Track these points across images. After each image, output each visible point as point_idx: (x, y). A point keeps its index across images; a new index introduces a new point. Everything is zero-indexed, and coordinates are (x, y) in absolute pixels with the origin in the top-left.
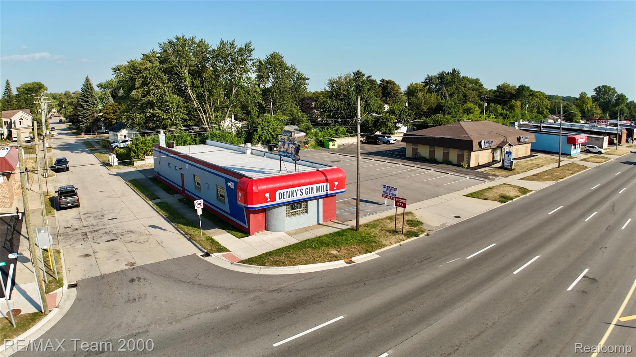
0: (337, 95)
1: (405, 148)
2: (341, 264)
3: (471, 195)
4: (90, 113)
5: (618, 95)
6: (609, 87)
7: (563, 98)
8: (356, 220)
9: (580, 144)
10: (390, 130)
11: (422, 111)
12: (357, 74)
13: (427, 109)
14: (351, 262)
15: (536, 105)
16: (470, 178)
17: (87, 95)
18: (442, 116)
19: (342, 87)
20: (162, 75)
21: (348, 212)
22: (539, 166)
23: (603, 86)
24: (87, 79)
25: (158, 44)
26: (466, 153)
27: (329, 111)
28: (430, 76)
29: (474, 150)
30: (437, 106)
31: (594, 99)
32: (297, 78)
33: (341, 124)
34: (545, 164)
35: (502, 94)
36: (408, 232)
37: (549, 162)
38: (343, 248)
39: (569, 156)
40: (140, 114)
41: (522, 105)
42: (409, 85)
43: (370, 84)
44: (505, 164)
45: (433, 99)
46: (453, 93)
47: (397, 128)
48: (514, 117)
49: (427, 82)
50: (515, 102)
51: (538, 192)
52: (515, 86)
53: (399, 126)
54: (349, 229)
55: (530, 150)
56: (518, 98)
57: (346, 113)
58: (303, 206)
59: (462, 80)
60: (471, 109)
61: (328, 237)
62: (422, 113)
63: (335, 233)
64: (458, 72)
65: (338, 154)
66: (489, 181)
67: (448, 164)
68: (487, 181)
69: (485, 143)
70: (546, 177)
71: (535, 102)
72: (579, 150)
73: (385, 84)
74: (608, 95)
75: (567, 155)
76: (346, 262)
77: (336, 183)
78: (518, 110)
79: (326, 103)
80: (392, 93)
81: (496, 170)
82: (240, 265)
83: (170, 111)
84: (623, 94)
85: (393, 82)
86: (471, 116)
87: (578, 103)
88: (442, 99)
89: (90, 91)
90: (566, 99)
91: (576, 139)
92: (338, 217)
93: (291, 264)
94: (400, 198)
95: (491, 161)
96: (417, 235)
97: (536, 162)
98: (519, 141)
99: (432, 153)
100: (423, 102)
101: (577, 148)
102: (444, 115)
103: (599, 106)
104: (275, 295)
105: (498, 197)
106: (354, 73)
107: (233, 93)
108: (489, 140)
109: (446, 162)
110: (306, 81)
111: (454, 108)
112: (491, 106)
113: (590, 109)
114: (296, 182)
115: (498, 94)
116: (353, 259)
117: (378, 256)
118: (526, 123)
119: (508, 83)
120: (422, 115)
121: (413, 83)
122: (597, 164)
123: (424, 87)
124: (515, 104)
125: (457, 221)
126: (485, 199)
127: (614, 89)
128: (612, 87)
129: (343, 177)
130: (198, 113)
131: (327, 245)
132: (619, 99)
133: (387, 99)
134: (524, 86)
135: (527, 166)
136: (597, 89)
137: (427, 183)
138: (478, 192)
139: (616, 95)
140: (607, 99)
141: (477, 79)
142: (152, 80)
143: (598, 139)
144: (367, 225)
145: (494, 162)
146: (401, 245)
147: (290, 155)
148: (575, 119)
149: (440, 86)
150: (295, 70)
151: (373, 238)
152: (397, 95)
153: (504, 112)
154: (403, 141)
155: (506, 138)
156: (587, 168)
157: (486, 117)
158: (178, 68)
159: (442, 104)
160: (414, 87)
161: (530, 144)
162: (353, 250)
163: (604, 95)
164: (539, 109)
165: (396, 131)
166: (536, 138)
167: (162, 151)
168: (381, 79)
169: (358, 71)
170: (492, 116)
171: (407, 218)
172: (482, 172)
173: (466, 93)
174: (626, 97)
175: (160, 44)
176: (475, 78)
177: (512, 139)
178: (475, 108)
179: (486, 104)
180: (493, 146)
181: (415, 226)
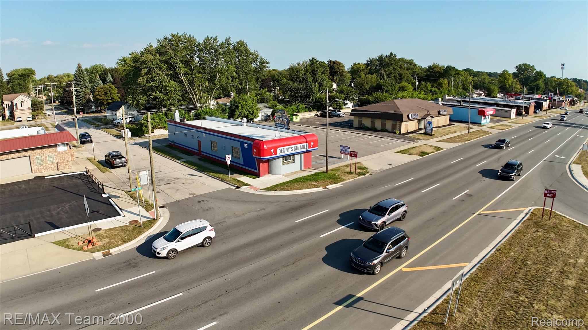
0: (297, 78)
1: (353, 120)
2: (321, 189)
3: (400, 152)
4: (83, 95)
5: (537, 72)
6: (529, 65)
7: (490, 74)
8: (326, 167)
9: (489, 115)
10: (340, 106)
11: (364, 90)
12: (312, 60)
13: (369, 88)
14: (326, 188)
15: (461, 83)
16: (400, 141)
17: (79, 80)
18: (381, 94)
19: (301, 71)
20: (162, 65)
21: (318, 163)
22: (453, 132)
23: (523, 64)
24: (79, 65)
25: (157, 40)
26: (398, 123)
27: (291, 91)
28: (371, 58)
29: (403, 121)
30: (377, 85)
31: (515, 75)
32: (260, 62)
33: (300, 101)
34: (458, 130)
35: (432, 73)
36: (358, 173)
37: (461, 129)
38: (320, 182)
39: (480, 125)
40: (144, 96)
41: (449, 82)
42: (353, 65)
43: (323, 69)
44: (427, 131)
45: (373, 79)
46: (391, 73)
47: (345, 104)
48: (441, 93)
49: (368, 64)
50: (443, 80)
51: (448, 150)
52: (444, 66)
53: (347, 102)
54: (321, 172)
55: (449, 120)
56: (446, 76)
57: (305, 93)
58: (291, 159)
59: (398, 62)
60: (405, 87)
61: (310, 177)
62: (365, 91)
63: (313, 174)
64: (395, 55)
65: (302, 125)
66: (414, 143)
67: (385, 132)
68: (412, 143)
69: (412, 115)
70: (457, 140)
71: (461, 80)
72: (489, 120)
73: (332, 64)
74: (527, 72)
75: (479, 124)
76: (323, 188)
77: (312, 143)
78: (445, 87)
79: (288, 85)
80: (338, 72)
81: (420, 135)
82: (262, 191)
83: (169, 94)
84: (541, 71)
85: (338, 62)
86: (405, 93)
87: (500, 79)
88: (381, 79)
89: (82, 76)
90: (493, 75)
91: (485, 111)
92: (313, 166)
93: (291, 190)
94: (353, 152)
95: (417, 129)
96: (364, 174)
97: (452, 129)
98: (439, 113)
99: (373, 123)
100: (365, 82)
101: (487, 118)
102: (382, 93)
103: (520, 82)
104: (288, 203)
105: (419, 153)
106: (310, 60)
107: (217, 78)
108: (415, 113)
109: (384, 130)
110: (267, 65)
111: (391, 87)
112: (423, 84)
113: (511, 84)
114: (289, 143)
115: (429, 73)
116: (327, 187)
117: (342, 185)
118: (451, 98)
119: (438, 64)
120: (365, 93)
121: (356, 63)
122: (500, 131)
123: (366, 68)
124: (443, 82)
125: (390, 167)
126: (409, 154)
127: (533, 67)
128: (531, 65)
129: (316, 139)
130: (189, 95)
131: (311, 180)
132: (538, 75)
133: (333, 77)
134: (451, 66)
135: (444, 132)
136: (518, 67)
137: (370, 145)
138: (405, 150)
139: (535, 72)
140: (527, 76)
141: (412, 60)
142: (154, 70)
143: (506, 111)
144: (333, 170)
145: (420, 129)
146: (355, 180)
147: (283, 126)
148: (493, 94)
149: (380, 67)
150: (258, 56)
151: (338, 176)
152: (343, 74)
153: (433, 89)
154: (351, 114)
155: (429, 111)
156: (490, 133)
157: (417, 94)
158: (175, 59)
159: (381, 84)
160: (357, 67)
161: (449, 116)
162: (326, 182)
163: (524, 72)
164: (464, 86)
165: (344, 107)
166: (453, 111)
167: (177, 125)
168: (328, 60)
169: (313, 58)
170: (422, 93)
171: (357, 165)
172: (409, 137)
173: (401, 73)
174: (544, 74)
175: (158, 40)
176: (410, 59)
177: (434, 112)
178: (408, 86)
179: (417, 83)
180: (418, 118)
181: (363, 170)
